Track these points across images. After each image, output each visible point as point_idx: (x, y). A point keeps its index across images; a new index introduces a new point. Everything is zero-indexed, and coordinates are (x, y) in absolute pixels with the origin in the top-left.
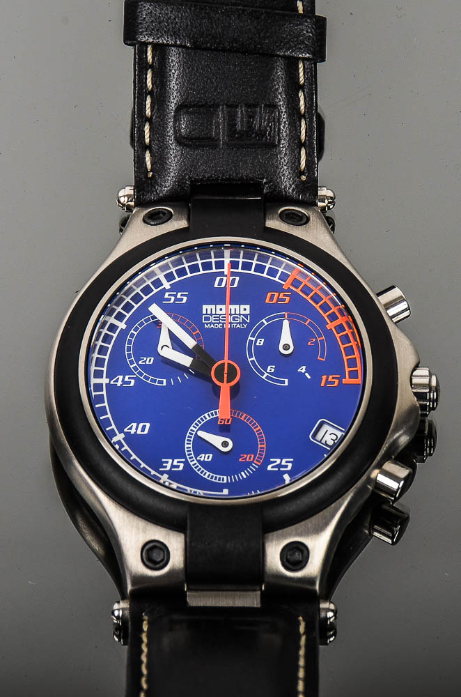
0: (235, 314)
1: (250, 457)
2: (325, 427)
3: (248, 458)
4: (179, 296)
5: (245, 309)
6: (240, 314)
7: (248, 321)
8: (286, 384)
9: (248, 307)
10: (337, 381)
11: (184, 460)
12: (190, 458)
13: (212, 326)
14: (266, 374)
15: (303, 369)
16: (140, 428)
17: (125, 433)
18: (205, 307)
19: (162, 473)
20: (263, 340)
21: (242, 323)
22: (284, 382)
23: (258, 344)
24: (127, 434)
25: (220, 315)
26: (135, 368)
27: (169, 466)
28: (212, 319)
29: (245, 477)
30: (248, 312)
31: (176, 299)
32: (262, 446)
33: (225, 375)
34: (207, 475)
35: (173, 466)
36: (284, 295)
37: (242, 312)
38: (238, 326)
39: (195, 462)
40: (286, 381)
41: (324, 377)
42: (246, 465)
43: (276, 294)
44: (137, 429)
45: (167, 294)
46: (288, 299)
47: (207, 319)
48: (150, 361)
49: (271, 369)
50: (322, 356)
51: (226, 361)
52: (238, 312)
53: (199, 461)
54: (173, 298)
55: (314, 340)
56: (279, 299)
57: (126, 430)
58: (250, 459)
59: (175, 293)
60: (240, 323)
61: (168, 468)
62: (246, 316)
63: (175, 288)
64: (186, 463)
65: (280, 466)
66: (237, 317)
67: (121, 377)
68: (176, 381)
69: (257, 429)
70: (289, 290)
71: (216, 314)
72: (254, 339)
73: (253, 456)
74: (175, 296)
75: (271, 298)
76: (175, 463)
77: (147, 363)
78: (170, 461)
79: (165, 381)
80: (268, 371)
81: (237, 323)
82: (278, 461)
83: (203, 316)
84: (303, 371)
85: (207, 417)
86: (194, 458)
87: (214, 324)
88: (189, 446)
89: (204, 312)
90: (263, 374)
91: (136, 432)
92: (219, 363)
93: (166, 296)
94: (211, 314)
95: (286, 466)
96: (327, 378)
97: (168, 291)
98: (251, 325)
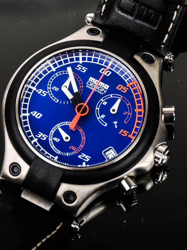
0: (101, 87)
1: (74, 148)
2: (111, 151)
3: (73, 148)
4: (83, 69)
5: (106, 87)
6: (103, 88)
7: (105, 92)
8: (106, 125)
9: (108, 86)
10: (126, 134)
11: (47, 136)
12: (50, 137)
13: (89, 87)
14: (100, 118)
15: (115, 123)
16: (37, 115)
17: (30, 114)
18: (91, 78)
19: (36, 137)
20: (106, 103)
21: (102, 92)
22: (105, 124)
23: (103, 104)
24: (31, 115)
25: (95, 84)
26: (49, 90)
27: (40, 136)
28: (91, 84)
29: (68, 155)
30: (107, 88)
31: (81, 69)
32: (82, 146)
33: (81, 110)
34: (53, 147)
35: (41, 137)
36: (125, 89)
37: (105, 88)
38: (100, 92)
39: (52, 139)
40: (106, 124)
41: (122, 130)
42: (71, 151)
43: (122, 86)
44: (36, 115)
45: (79, 65)
46: (126, 91)
47: (89, 83)
48: (57, 89)
49: (103, 116)
50: (126, 121)
51: (85, 104)
52: (103, 87)
53: (53, 140)
54: (80, 68)
55: (127, 113)
56: (122, 89)
57: (31, 113)
58: (74, 149)
59: (82, 67)
60: (101, 91)
61: (39, 137)
62: (105, 90)
63: (83, 64)
64: (48, 138)
65: (84, 158)
66: (101, 89)
67: (41, 90)
68: (62, 103)
69: (84, 138)
70: (128, 88)
71: (94, 83)
72: (103, 101)
73: (76, 148)
74: (82, 68)
75: (120, 87)
76: (43, 136)
77: (55, 90)
78: (42, 134)
79: (58, 100)
80: (101, 117)
81: (100, 91)
82: (85, 155)
83: (88, 82)
84: (115, 124)
85: (66, 123)
86: (52, 138)
87: (91, 87)
88: (52, 131)
89: (89, 80)
90: (98, 117)
91: (35, 116)
92: (82, 104)
93: (78, 66)
94: (92, 82)
95: (86, 159)
96: (123, 131)
97: (80, 64)
98: (105, 94)
